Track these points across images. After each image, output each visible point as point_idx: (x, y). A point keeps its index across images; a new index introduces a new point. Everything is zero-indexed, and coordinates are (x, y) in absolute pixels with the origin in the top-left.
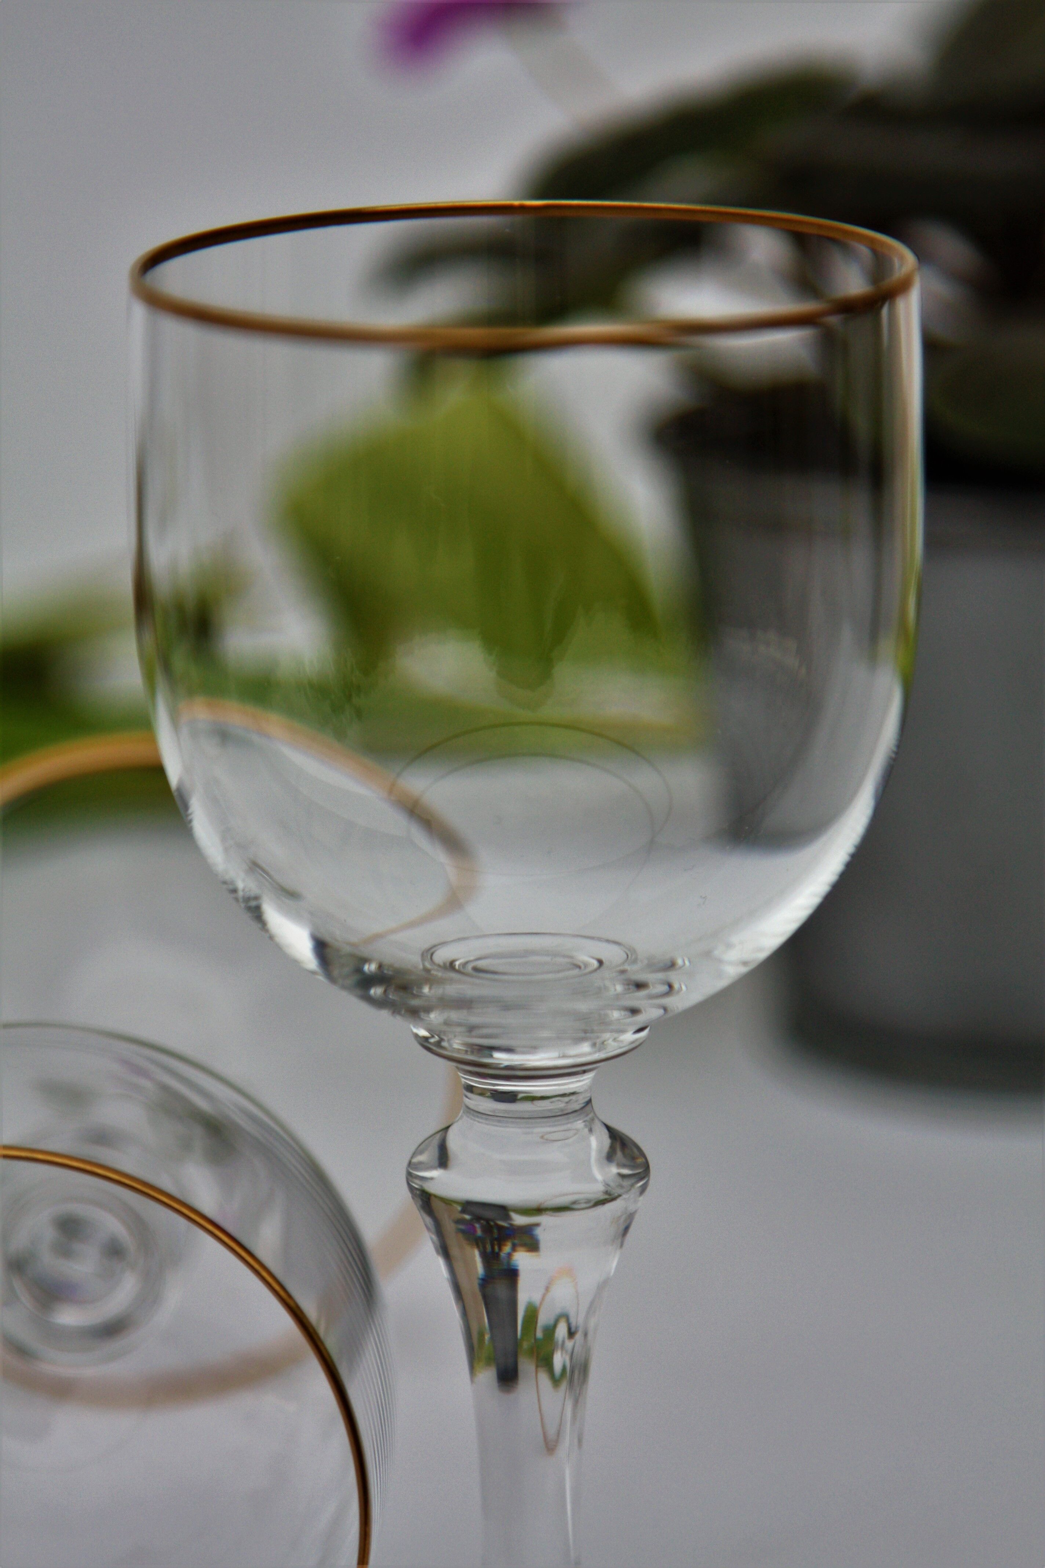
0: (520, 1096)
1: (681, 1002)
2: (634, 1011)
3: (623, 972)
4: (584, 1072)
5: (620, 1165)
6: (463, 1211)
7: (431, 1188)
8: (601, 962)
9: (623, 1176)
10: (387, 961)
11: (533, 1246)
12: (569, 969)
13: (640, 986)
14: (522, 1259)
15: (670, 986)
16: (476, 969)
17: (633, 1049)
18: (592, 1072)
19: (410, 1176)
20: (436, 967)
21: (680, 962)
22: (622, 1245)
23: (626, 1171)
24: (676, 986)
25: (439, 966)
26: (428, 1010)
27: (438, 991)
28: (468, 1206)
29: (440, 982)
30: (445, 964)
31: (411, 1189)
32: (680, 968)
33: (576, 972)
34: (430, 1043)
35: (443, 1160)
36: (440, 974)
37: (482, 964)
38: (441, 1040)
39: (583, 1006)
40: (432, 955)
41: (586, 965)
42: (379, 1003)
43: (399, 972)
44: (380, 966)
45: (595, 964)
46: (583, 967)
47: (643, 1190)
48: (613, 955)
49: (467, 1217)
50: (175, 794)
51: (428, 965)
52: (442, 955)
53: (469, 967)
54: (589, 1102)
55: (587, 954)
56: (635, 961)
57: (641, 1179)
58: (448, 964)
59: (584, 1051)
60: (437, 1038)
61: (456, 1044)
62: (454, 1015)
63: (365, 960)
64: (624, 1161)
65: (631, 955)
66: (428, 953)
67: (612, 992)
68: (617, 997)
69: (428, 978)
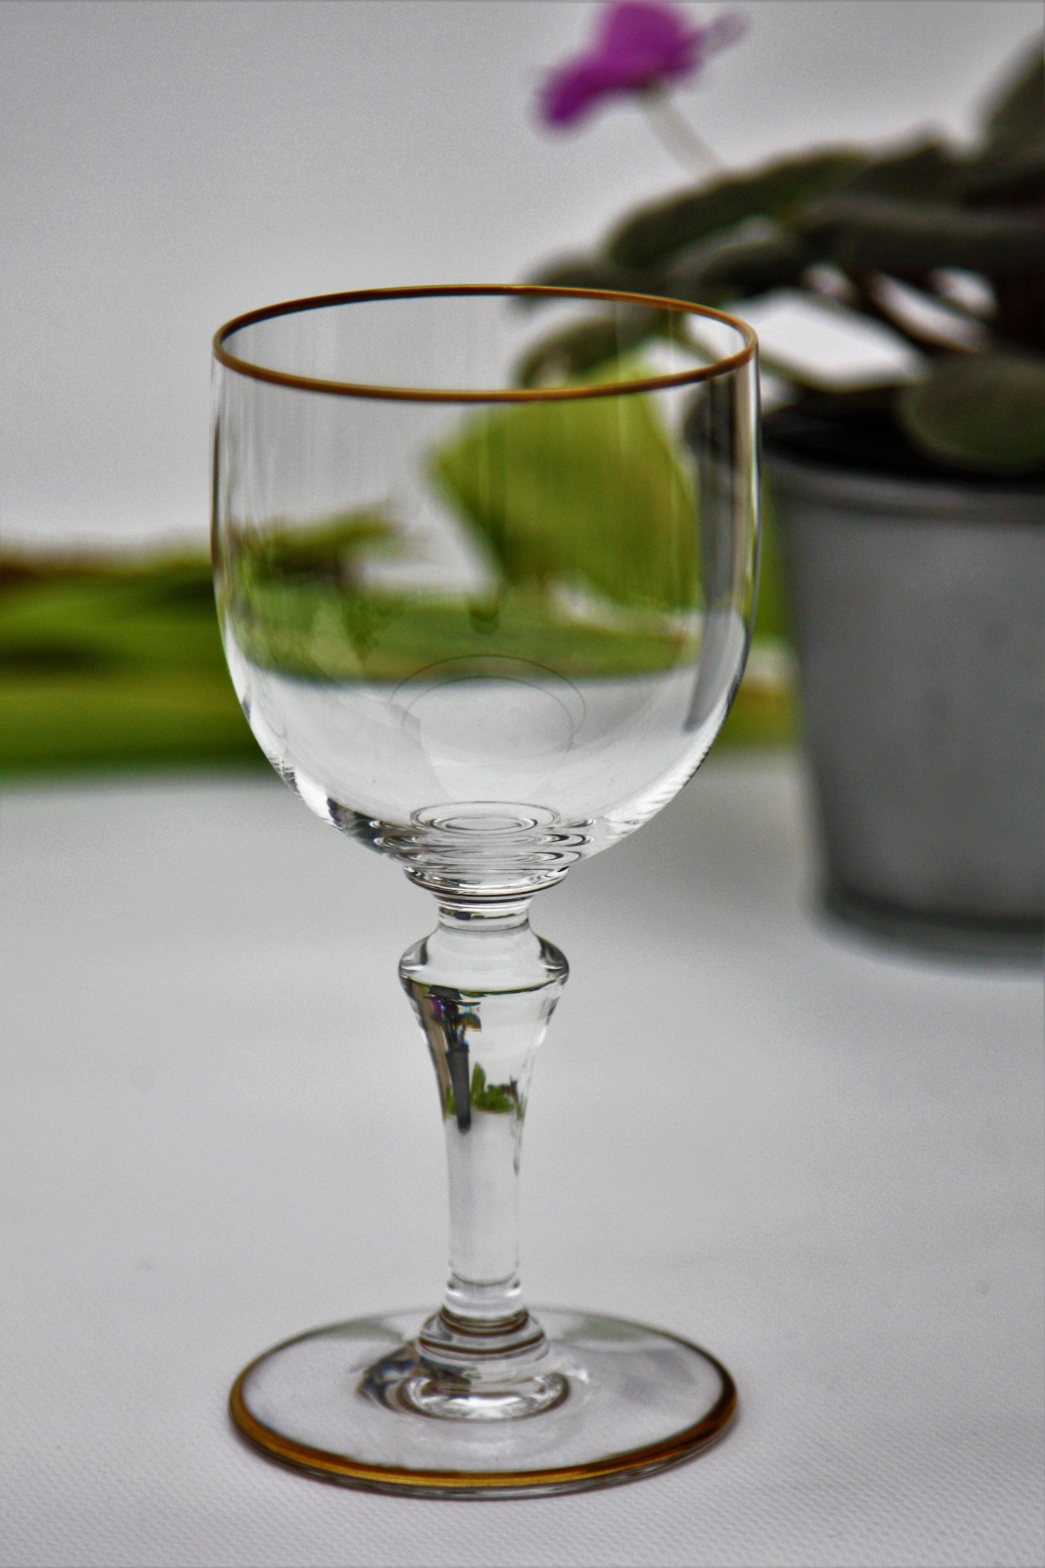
0: (473, 915)
1: (590, 850)
2: (559, 856)
3: (551, 828)
4: (523, 899)
5: (548, 963)
6: (431, 992)
7: (415, 977)
8: (536, 822)
9: (550, 970)
10: (386, 819)
11: (476, 1023)
12: (514, 827)
13: (563, 838)
14: (470, 1036)
15: (584, 838)
16: (448, 826)
17: (558, 882)
18: (527, 900)
19: (401, 969)
20: (420, 825)
21: (590, 822)
22: (548, 1021)
23: (553, 967)
24: (588, 838)
25: (421, 823)
26: (415, 854)
27: (422, 840)
28: (435, 988)
29: (424, 834)
30: (427, 822)
31: (402, 978)
32: (590, 824)
33: (518, 829)
34: (416, 877)
35: (424, 959)
36: (424, 829)
37: (452, 823)
38: (423, 875)
39: (522, 852)
40: (418, 815)
41: (526, 823)
42: (380, 849)
43: (395, 827)
44: (381, 823)
45: (532, 823)
46: (523, 824)
47: (563, 982)
48: (544, 818)
49: (433, 996)
50: (243, 707)
51: (415, 822)
52: (424, 817)
53: (443, 825)
54: (527, 921)
55: (526, 816)
56: (559, 822)
57: (561, 974)
58: (429, 823)
59: (523, 884)
60: (419, 874)
61: (434, 877)
62: (433, 857)
63: (372, 819)
64: (551, 960)
65: (555, 816)
66: (415, 815)
67: (544, 841)
68: (547, 845)
69: (414, 831)
